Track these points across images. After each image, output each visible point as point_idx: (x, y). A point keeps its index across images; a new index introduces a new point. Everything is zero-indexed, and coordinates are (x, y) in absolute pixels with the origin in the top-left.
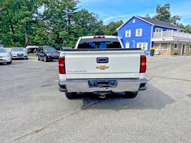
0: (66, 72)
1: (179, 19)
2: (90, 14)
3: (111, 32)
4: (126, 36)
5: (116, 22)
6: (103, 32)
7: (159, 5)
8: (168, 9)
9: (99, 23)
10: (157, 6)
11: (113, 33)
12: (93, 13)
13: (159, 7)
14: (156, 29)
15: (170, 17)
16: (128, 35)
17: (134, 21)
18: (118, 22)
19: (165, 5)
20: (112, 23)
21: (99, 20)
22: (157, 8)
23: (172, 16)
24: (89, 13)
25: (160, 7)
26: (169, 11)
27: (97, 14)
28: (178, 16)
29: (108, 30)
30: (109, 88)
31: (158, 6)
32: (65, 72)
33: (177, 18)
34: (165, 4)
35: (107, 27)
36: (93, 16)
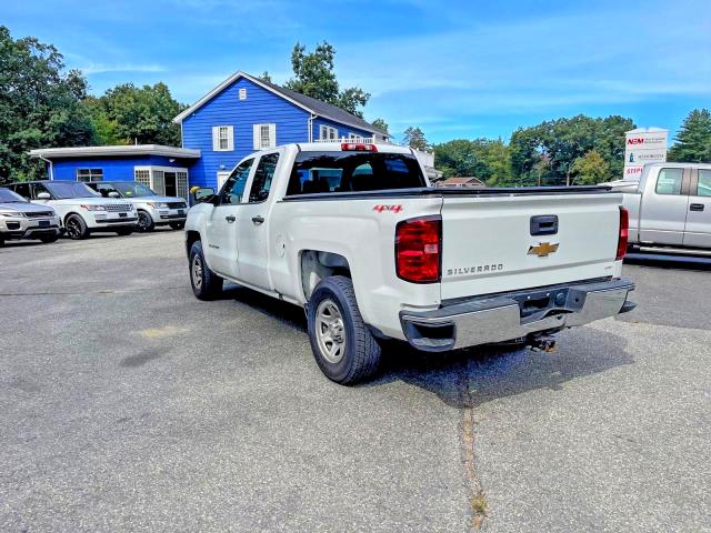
0: (445, 274)
1: (364, 103)
2: (22, 46)
3: (125, 127)
4: (216, 147)
5: (141, 88)
6: (88, 123)
7: (301, 46)
8: (329, 65)
9: (63, 88)
10: (293, 50)
11: (133, 130)
12: (36, 41)
13: (301, 56)
14: (321, 127)
15: (336, 92)
16: (223, 142)
17: (243, 94)
18: (147, 88)
19: (319, 50)
20: (123, 90)
21: (63, 75)
22: (294, 56)
23: (342, 89)
24: (15, 41)
25: (305, 54)
26: (332, 73)
27: (52, 47)
28: (360, 92)
29: (111, 119)
30: (564, 316)
31: (297, 50)
32: (440, 274)
33: (357, 97)
34: (317, 47)
35: (106, 104)
36: (34, 52)
